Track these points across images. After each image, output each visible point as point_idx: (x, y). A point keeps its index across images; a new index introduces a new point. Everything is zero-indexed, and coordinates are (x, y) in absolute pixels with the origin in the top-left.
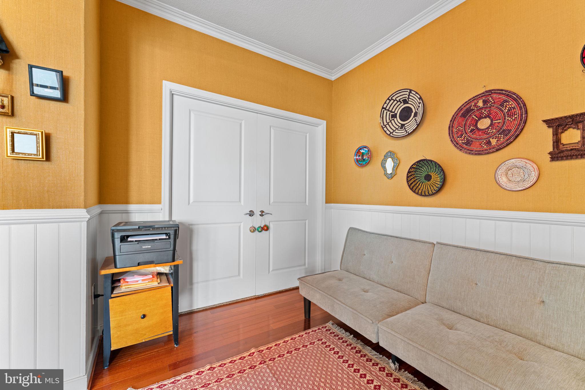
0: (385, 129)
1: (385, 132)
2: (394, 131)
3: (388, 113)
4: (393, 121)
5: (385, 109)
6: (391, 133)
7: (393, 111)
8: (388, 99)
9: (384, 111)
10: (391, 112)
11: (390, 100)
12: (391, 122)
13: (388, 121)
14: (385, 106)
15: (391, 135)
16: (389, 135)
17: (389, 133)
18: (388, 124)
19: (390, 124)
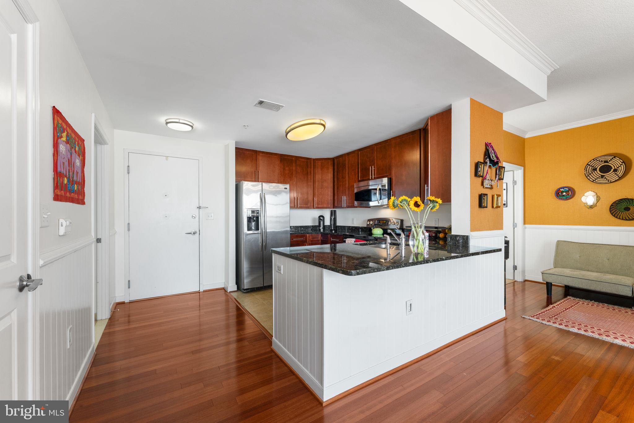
0: (588, 177)
1: (589, 179)
2: (596, 179)
3: (591, 167)
4: (593, 173)
5: (589, 165)
6: (594, 180)
7: (594, 166)
8: (593, 159)
9: (588, 166)
10: (593, 167)
11: (594, 160)
12: (592, 173)
13: (590, 172)
14: (589, 164)
15: (594, 181)
16: (593, 182)
17: (592, 180)
18: (590, 174)
19: (592, 174)
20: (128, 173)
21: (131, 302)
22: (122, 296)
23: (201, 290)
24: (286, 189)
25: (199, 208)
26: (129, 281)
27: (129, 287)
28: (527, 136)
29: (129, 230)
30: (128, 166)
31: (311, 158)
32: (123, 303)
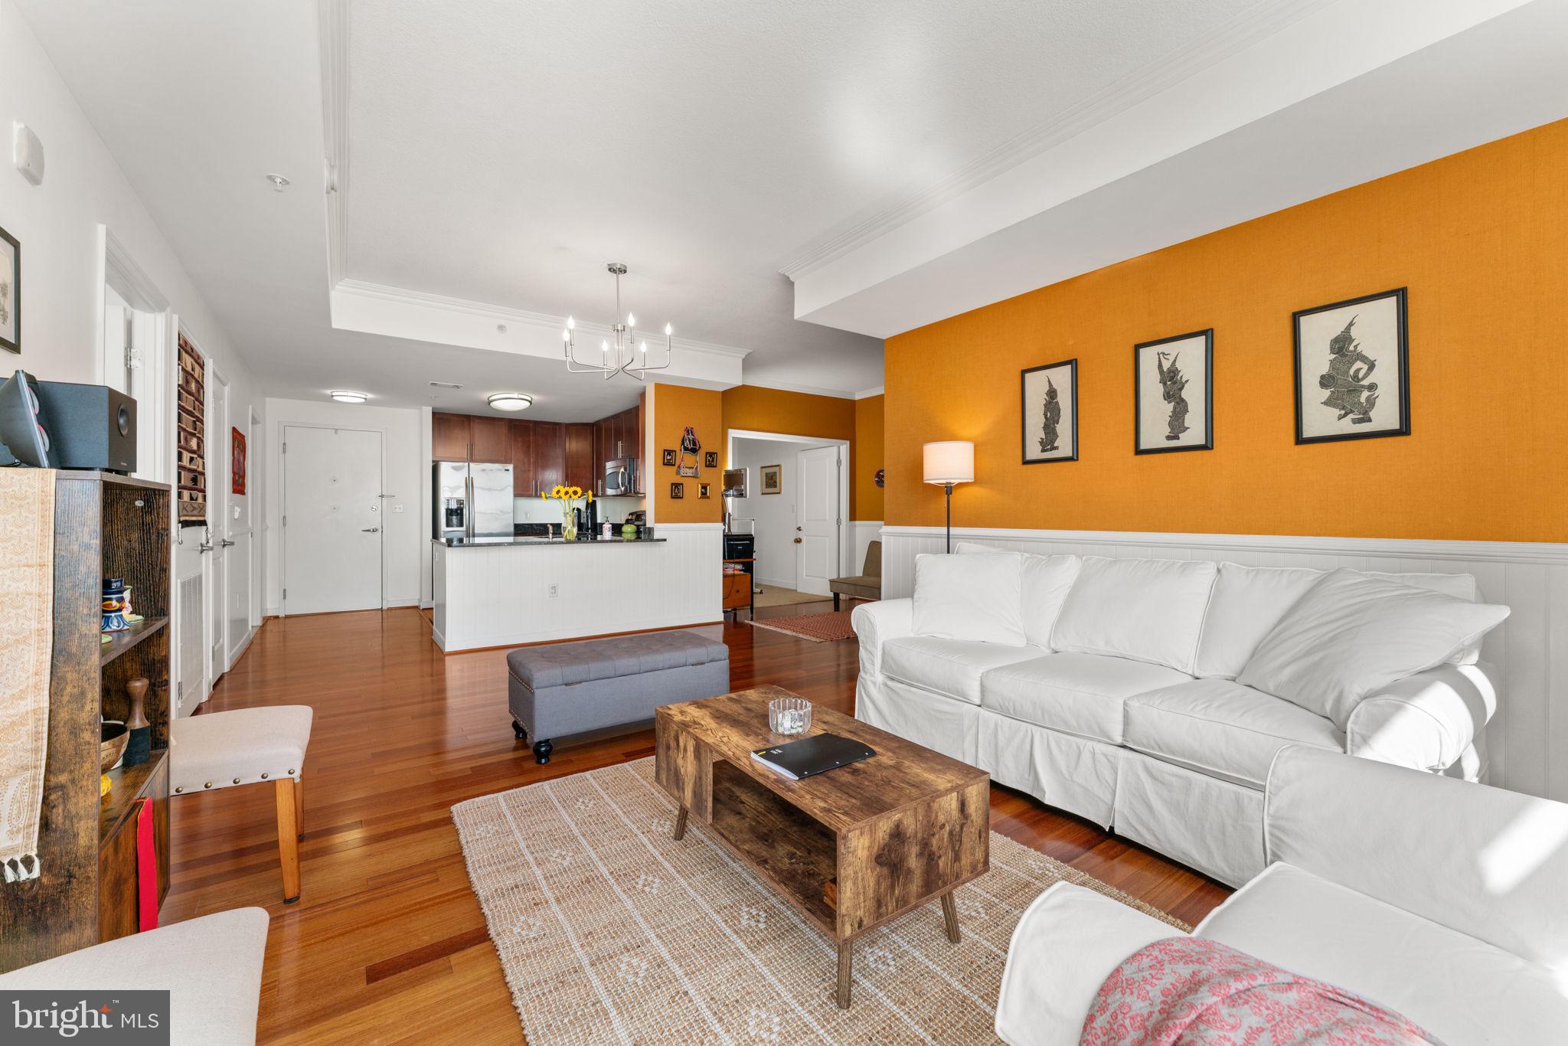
20: (284, 452)
21: (287, 617)
22: (274, 607)
23: (385, 608)
24: (508, 470)
25: (382, 496)
26: (285, 590)
27: (285, 598)
28: (857, 398)
29: (284, 525)
30: (284, 444)
31: (561, 424)
32: (277, 617)
